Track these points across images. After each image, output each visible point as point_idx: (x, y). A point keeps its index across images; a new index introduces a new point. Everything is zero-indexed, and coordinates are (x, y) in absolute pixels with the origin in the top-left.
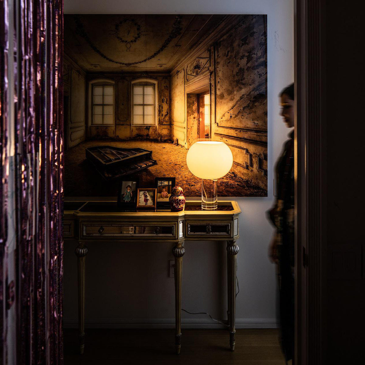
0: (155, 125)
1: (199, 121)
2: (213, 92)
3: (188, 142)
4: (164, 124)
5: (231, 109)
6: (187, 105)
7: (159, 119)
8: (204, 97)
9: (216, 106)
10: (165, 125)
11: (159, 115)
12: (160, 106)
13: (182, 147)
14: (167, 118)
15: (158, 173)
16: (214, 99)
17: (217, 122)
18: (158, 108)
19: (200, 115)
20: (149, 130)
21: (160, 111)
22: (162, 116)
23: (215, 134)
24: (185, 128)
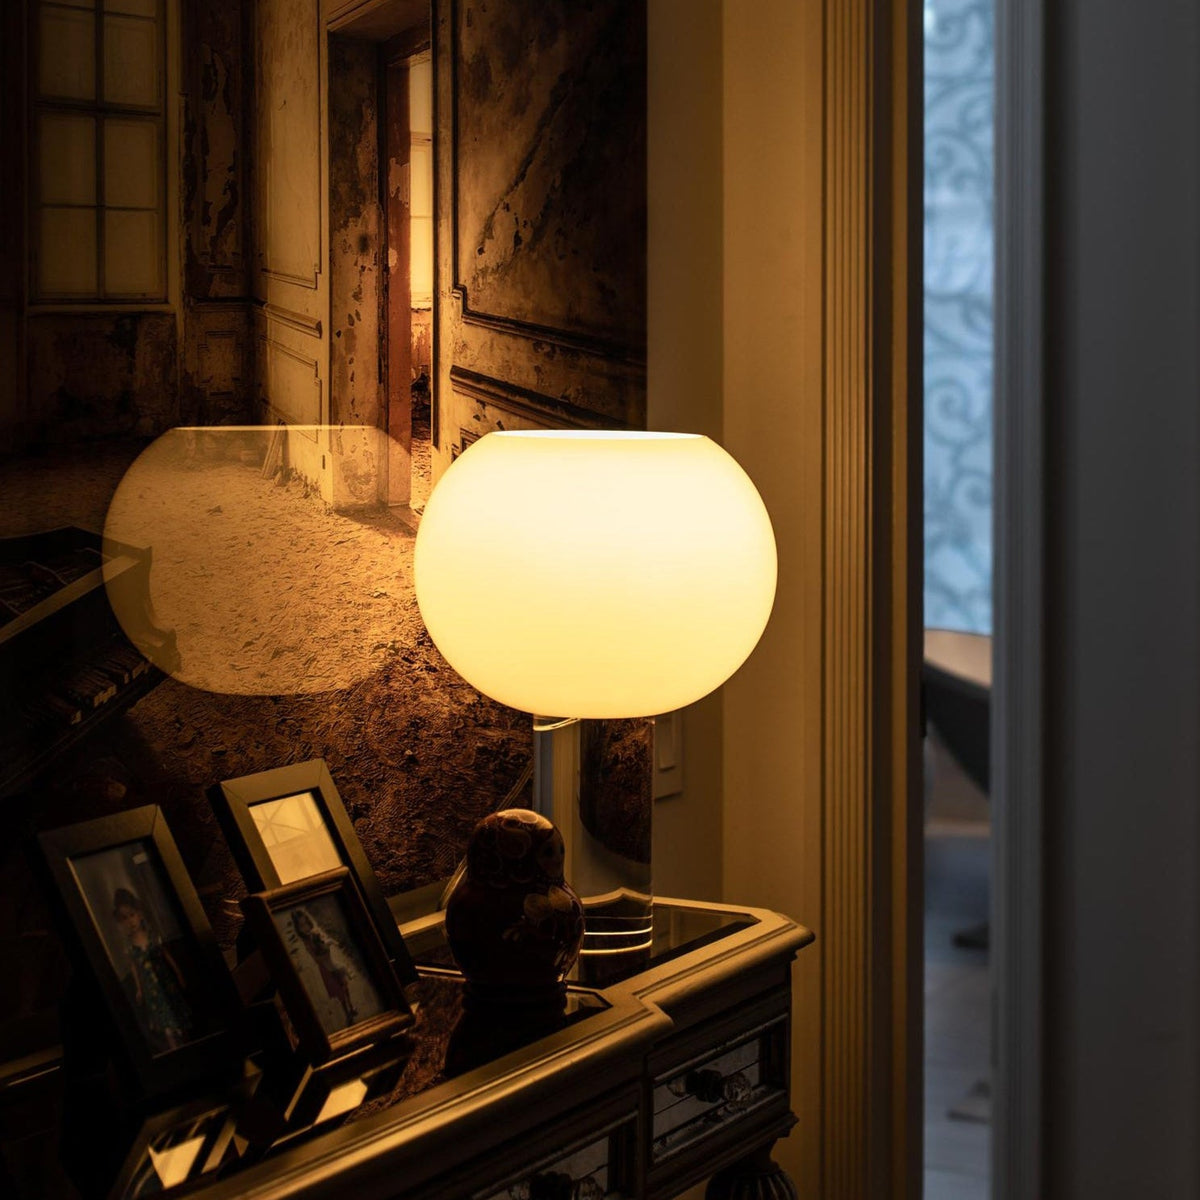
0: (166, 302)
1: (386, 268)
2: (445, 33)
3: (335, 447)
4: (217, 299)
5: (517, 184)
6: (331, 134)
7: (189, 243)
8: (406, 69)
9: (460, 150)
10: (225, 299)
11: (188, 214)
12: (194, 129)
13: (306, 496)
14: (230, 246)
15: (188, 746)
16: (450, 96)
17: (461, 282)
18: (183, 151)
19: (390, 216)
20: (132, 353)
21: (194, 176)
22: (207, 221)
23: (456, 371)
24: (319, 328)
